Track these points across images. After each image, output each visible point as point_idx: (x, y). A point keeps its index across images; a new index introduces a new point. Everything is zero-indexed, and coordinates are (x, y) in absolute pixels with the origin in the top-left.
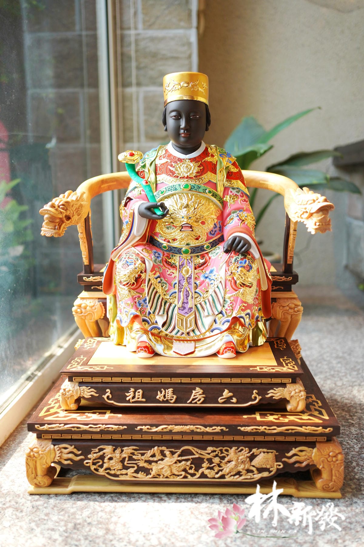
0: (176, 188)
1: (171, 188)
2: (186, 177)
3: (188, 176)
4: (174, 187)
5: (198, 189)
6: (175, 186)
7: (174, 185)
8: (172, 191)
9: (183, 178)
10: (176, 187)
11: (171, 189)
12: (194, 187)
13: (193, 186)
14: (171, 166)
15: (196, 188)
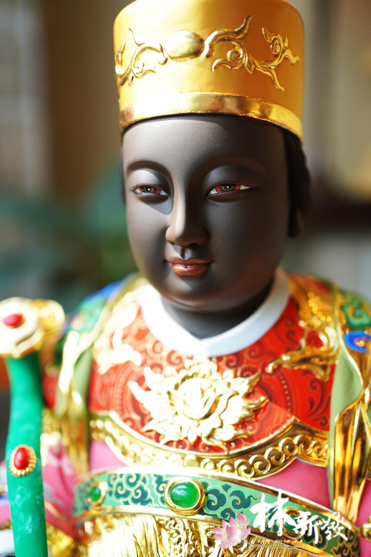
0: (144, 494)
1: (126, 487)
2: (192, 439)
3: (199, 439)
4: (140, 483)
5: (236, 511)
6: (144, 481)
7: (138, 476)
8: (127, 503)
9: (181, 443)
10: (146, 488)
11: (127, 494)
12: (222, 500)
13: (215, 492)
14: (141, 380)
15: (228, 504)
